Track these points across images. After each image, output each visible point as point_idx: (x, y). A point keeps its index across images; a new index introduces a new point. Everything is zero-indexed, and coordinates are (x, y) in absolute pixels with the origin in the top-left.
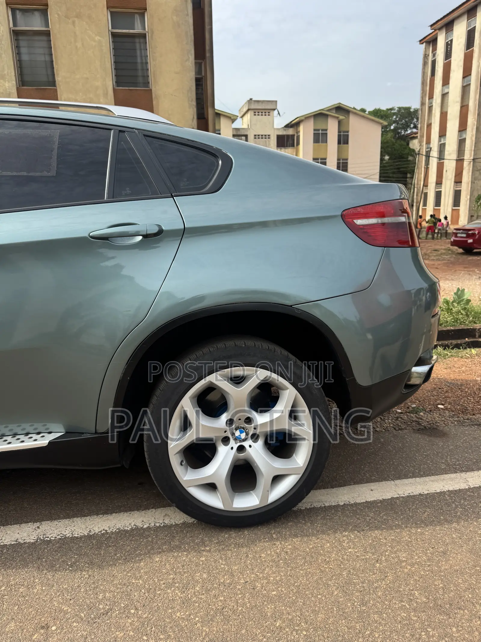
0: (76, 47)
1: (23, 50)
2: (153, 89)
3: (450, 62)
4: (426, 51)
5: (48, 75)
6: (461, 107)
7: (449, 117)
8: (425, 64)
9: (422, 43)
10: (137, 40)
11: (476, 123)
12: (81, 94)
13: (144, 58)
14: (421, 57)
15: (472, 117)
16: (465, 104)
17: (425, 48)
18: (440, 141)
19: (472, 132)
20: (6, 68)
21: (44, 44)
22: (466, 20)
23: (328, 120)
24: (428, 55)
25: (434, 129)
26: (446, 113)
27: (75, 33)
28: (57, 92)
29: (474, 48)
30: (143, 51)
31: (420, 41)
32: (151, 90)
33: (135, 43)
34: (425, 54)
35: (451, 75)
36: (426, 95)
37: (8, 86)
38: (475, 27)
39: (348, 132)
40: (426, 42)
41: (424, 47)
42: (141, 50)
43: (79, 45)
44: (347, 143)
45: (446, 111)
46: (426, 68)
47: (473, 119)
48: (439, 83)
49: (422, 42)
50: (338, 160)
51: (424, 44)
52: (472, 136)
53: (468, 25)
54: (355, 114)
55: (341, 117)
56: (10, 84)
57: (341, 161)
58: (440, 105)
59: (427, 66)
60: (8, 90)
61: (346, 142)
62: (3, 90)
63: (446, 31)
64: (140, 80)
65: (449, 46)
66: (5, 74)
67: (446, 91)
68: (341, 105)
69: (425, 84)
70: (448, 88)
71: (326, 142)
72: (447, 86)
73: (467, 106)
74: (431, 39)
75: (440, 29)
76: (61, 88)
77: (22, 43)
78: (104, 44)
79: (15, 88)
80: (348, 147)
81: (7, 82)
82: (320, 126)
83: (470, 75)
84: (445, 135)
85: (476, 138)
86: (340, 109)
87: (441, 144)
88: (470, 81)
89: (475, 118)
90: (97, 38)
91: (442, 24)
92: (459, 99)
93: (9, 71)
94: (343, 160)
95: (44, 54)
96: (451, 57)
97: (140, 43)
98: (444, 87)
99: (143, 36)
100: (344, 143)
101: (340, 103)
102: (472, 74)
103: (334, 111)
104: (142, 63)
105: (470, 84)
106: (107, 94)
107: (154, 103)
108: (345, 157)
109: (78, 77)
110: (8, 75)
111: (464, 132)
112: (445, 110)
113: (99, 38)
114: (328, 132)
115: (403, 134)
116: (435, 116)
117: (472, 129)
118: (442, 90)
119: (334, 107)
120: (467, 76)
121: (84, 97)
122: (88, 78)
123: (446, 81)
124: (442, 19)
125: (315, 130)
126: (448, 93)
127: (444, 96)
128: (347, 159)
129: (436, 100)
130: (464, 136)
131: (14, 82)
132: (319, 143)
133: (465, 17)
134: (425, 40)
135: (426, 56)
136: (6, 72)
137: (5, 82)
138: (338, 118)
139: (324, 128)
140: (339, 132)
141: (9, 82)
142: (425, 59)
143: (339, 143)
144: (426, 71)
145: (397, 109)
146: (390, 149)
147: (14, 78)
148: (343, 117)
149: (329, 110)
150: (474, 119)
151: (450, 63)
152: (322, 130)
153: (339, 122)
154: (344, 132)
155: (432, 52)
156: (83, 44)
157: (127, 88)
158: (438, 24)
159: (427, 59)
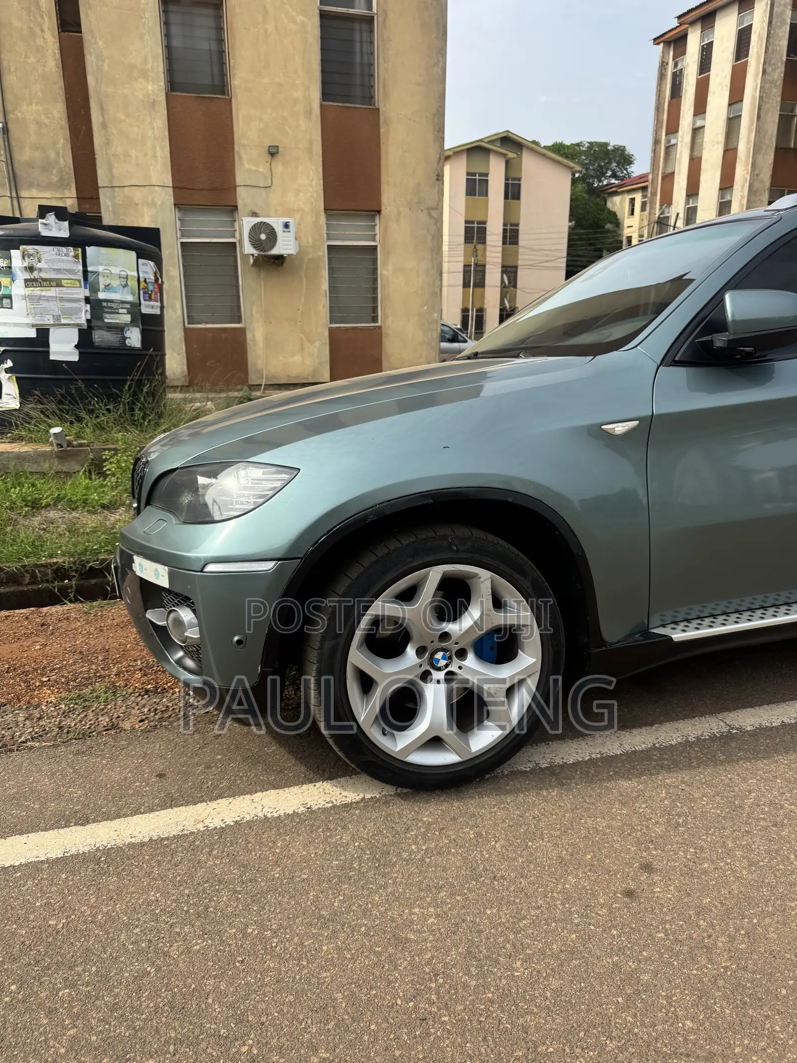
0: (266, 31)
1: (175, 30)
2: (382, 108)
3: (708, 77)
4: (663, 57)
5: (213, 75)
6: (726, 151)
7: (704, 165)
8: (662, 77)
9: (658, 44)
10: (357, 26)
11: (748, 178)
12: (269, 110)
13: (365, 57)
14: (657, 65)
15: (743, 168)
16: (731, 146)
17: (663, 52)
18: (687, 202)
19: (742, 191)
20: (150, 59)
21: (210, 22)
22: (737, 13)
23: (489, 158)
24: (667, 64)
25: (678, 183)
26: (700, 159)
27: (265, 8)
28: (231, 104)
29: (749, 59)
30: (365, 45)
31: (655, 40)
32: (378, 109)
33: (353, 30)
34: (663, 62)
35: (709, 99)
36: (662, 127)
37: (152, 90)
38: (751, 25)
39: (519, 179)
40: (664, 42)
41: (661, 50)
42: (361, 42)
43: (270, 27)
44: (518, 198)
45: (699, 156)
46: (663, 85)
47: (744, 170)
48: (689, 109)
49: (658, 41)
50: (505, 225)
51: (662, 45)
52: (742, 197)
53: (740, 21)
54: (532, 150)
55: (511, 155)
56: (155, 86)
57: (508, 227)
58: (689, 145)
59: (664, 81)
60: (152, 97)
61: (517, 196)
62: (144, 96)
63: (702, 28)
64: (358, 91)
65: (706, 52)
66: (148, 70)
67: (699, 123)
68: (510, 135)
69: (660, 110)
70: (704, 119)
71: (487, 195)
72: (702, 116)
73: (735, 150)
74: (674, 38)
75: (692, 23)
76: (239, 97)
77: (174, 18)
78: (309, 30)
79: (164, 94)
80: (519, 205)
81: (150, 83)
82: (478, 168)
83: (742, 101)
84: (698, 194)
85: (748, 201)
86: (508, 141)
87: (688, 208)
88: (741, 110)
89: (748, 170)
90: (300, 19)
91: (697, 16)
92: (721, 138)
93: (155, 64)
94: (511, 225)
95: (209, 39)
96: (710, 71)
97: (361, 30)
98: (697, 118)
99: (369, 20)
100: (513, 198)
101: (508, 131)
102: (744, 101)
103: (499, 145)
104: (362, 64)
105: (740, 116)
106: (310, 112)
107: (382, 130)
108: (514, 221)
109: (266, 80)
110: (152, 71)
111: (728, 191)
112: (696, 154)
113: (303, 18)
114: (490, 178)
115: (596, 185)
116: (680, 163)
117: (743, 187)
118: (694, 123)
119: (499, 136)
120: (736, 103)
121: (274, 115)
122: (281, 85)
123: (700, 108)
124: (697, 8)
125: (468, 174)
126: (704, 127)
127: (697, 131)
128: (517, 225)
129: (682, 137)
130: (728, 198)
131: (162, 84)
132: (475, 195)
133: (735, 8)
134: (663, 39)
135: (663, 65)
136: (149, 66)
137: (148, 83)
138: (504, 155)
139: (483, 171)
140: (507, 179)
141: (153, 83)
142: (662, 70)
143: (506, 197)
144: (663, 89)
145: (587, 145)
146: (580, 211)
147: (162, 76)
148: (514, 155)
149: (490, 142)
150: (745, 172)
151: (707, 79)
152: (481, 175)
153: (507, 163)
154: (513, 179)
155: (673, 59)
156: (276, 27)
157: (340, 104)
158: (691, 15)
159: (665, 69)
